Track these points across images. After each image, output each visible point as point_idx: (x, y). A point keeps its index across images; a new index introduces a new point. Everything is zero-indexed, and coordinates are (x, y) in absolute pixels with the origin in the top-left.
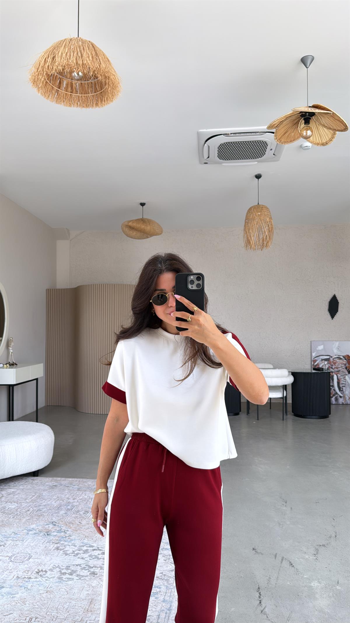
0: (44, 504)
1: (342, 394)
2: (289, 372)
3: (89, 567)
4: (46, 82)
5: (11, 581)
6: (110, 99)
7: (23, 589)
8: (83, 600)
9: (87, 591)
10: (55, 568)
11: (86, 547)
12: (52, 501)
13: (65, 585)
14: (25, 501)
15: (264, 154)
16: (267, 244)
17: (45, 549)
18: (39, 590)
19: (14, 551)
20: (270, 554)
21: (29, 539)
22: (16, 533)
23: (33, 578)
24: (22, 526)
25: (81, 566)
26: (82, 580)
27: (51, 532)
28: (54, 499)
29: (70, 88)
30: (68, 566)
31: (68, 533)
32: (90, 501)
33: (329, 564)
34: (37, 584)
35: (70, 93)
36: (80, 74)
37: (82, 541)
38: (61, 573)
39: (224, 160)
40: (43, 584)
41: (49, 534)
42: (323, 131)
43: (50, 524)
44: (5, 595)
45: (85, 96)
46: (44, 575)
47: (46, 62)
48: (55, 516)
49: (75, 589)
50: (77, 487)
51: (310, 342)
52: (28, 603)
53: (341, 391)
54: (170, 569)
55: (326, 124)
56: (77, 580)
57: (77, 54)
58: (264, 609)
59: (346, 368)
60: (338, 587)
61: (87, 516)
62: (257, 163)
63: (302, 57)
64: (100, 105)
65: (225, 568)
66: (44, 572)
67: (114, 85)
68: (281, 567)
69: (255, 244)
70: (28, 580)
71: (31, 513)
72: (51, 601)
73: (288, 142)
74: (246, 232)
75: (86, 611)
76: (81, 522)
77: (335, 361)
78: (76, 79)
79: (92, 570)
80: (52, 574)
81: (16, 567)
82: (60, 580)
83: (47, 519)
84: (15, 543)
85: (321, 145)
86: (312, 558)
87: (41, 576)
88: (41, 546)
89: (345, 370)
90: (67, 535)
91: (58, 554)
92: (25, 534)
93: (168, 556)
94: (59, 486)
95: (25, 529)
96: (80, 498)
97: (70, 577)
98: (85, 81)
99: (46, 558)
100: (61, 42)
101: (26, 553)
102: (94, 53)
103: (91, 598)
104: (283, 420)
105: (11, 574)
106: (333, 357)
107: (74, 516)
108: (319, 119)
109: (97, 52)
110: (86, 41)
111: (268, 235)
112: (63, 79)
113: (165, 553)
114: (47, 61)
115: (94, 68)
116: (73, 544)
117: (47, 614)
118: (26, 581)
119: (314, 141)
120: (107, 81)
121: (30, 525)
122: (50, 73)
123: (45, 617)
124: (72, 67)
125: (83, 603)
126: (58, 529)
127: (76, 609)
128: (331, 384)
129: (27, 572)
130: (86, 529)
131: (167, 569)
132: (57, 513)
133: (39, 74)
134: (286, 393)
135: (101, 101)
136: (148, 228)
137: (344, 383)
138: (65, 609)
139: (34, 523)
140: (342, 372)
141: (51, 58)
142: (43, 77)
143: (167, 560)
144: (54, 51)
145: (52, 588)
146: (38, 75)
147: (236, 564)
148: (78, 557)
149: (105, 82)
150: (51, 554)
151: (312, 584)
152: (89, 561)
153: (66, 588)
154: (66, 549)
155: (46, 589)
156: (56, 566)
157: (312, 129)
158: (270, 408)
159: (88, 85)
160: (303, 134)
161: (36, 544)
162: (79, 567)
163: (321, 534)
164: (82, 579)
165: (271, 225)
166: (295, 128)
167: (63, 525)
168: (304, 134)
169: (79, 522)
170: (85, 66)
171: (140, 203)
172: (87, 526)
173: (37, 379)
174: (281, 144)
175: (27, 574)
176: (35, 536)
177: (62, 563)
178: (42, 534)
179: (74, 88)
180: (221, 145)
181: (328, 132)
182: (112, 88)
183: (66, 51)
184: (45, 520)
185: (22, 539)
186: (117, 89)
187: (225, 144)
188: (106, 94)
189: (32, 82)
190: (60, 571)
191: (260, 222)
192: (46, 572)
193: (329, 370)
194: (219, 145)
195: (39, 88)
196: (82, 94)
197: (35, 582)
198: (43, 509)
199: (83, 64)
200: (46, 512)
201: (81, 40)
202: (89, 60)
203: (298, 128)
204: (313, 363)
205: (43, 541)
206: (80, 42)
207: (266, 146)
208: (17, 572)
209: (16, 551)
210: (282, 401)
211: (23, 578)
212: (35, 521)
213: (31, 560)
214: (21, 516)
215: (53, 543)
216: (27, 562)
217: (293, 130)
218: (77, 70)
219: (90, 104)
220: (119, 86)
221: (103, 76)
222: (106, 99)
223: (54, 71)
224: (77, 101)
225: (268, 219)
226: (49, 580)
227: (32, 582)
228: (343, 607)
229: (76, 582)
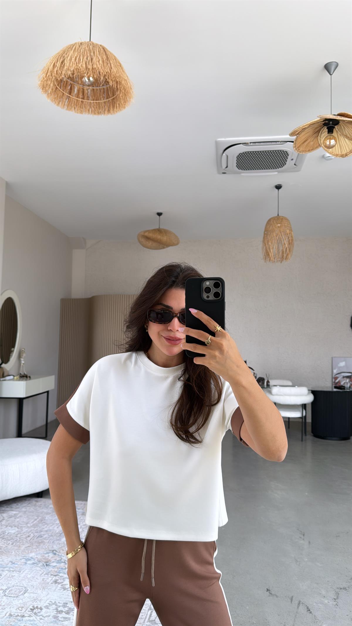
0: (46, 529)
2: (309, 390)
4: (56, 88)
5: (3, 620)
6: (122, 106)
12: (54, 527)
14: (26, 525)
15: (284, 164)
16: (286, 257)
17: (43, 582)
19: (9, 583)
20: (286, 596)
21: (26, 569)
22: (13, 562)
23: (26, 616)
24: (21, 554)
27: (50, 562)
28: (56, 524)
29: (81, 94)
33: (350, 611)
34: (30, 624)
35: (81, 100)
36: (91, 79)
38: (57, 611)
39: (244, 170)
40: (36, 624)
41: (48, 564)
43: (50, 553)
45: (96, 103)
46: (39, 613)
48: (56, 544)
51: (331, 359)
57: (87, 58)
62: (276, 173)
63: (326, 63)
64: (112, 113)
65: (235, 612)
66: (39, 610)
67: (126, 91)
68: (297, 612)
69: (274, 256)
70: (21, 619)
71: (32, 540)
73: (306, 151)
74: (265, 244)
78: (87, 85)
80: (48, 612)
81: (10, 602)
82: (55, 620)
83: (48, 547)
84: (11, 574)
85: (341, 156)
86: (332, 603)
87: (35, 614)
88: (39, 578)
91: (56, 589)
92: (23, 563)
95: (22, 558)
97: (67, 617)
98: (98, 87)
99: (42, 593)
100: (70, 46)
101: (22, 587)
102: (105, 57)
104: (302, 441)
105: (4, 611)
109: (108, 56)
110: (97, 45)
111: (288, 247)
112: (74, 84)
114: (56, 66)
115: (104, 73)
118: (19, 619)
120: (119, 86)
121: (30, 553)
122: (59, 78)
124: (81, 72)
126: (58, 559)
129: (20, 609)
132: (58, 540)
133: (47, 79)
134: (306, 412)
135: (113, 107)
136: (164, 238)
139: (34, 551)
141: (60, 63)
142: (51, 82)
144: (64, 55)
146: (47, 81)
147: (248, 608)
149: (117, 87)
150: (48, 588)
154: (65, 583)
157: (336, 139)
159: (100, 91)
161: (33, 576)
163: (342, 574)
165: (292, 237)
166: (315, 137)
168: (327, 144)
170: (95, 70)
171: (157, 212)
173: (48, 392)
175: (21, 611)
176: (33, 567)
177: (59, 599)
178: (41, 564)
179: (86, 95)
180: (239, 154)
181: (350, 143)
182: (124, 94)
183: (75, 56)
184: (45, 548)
185: (20, 569)
186: (129, 95)
187: (244, 154)
188: (118, 100)
189: (42, 88)
190: (57, 609)
191: (280, 234)
192: (41, 609)
193: (351, 389)
194: (238, 154)
195: (48, 95)
196: (93, 100)
197: (28, 622)
198: (44, 535)
199: (93, 68)
200: (47, 538)
201: (92, 44)
202: (100, 65)
203: (319, 137)
204: (334, 380)
205: (41, 573)
206: (91, 46)
207: (287, 155)
208: (10, 608)
209: (12, 583)
210: (301, 420)
211: (16, 616)
212: (35, 549)
213: (26, 595)
214: (20, 543)
215: (52, 575)
216: (21, 597)
217: (312, 139)
218: (87, 74)
219: (102, 110)
220: (131, 92)
221: (114, 81)
222: (118, 105)
223: (63, 76)
224: (89, 107)
225: (289, 231)
226: (44, 620)
227: (25, 621)
229: (72, 623)
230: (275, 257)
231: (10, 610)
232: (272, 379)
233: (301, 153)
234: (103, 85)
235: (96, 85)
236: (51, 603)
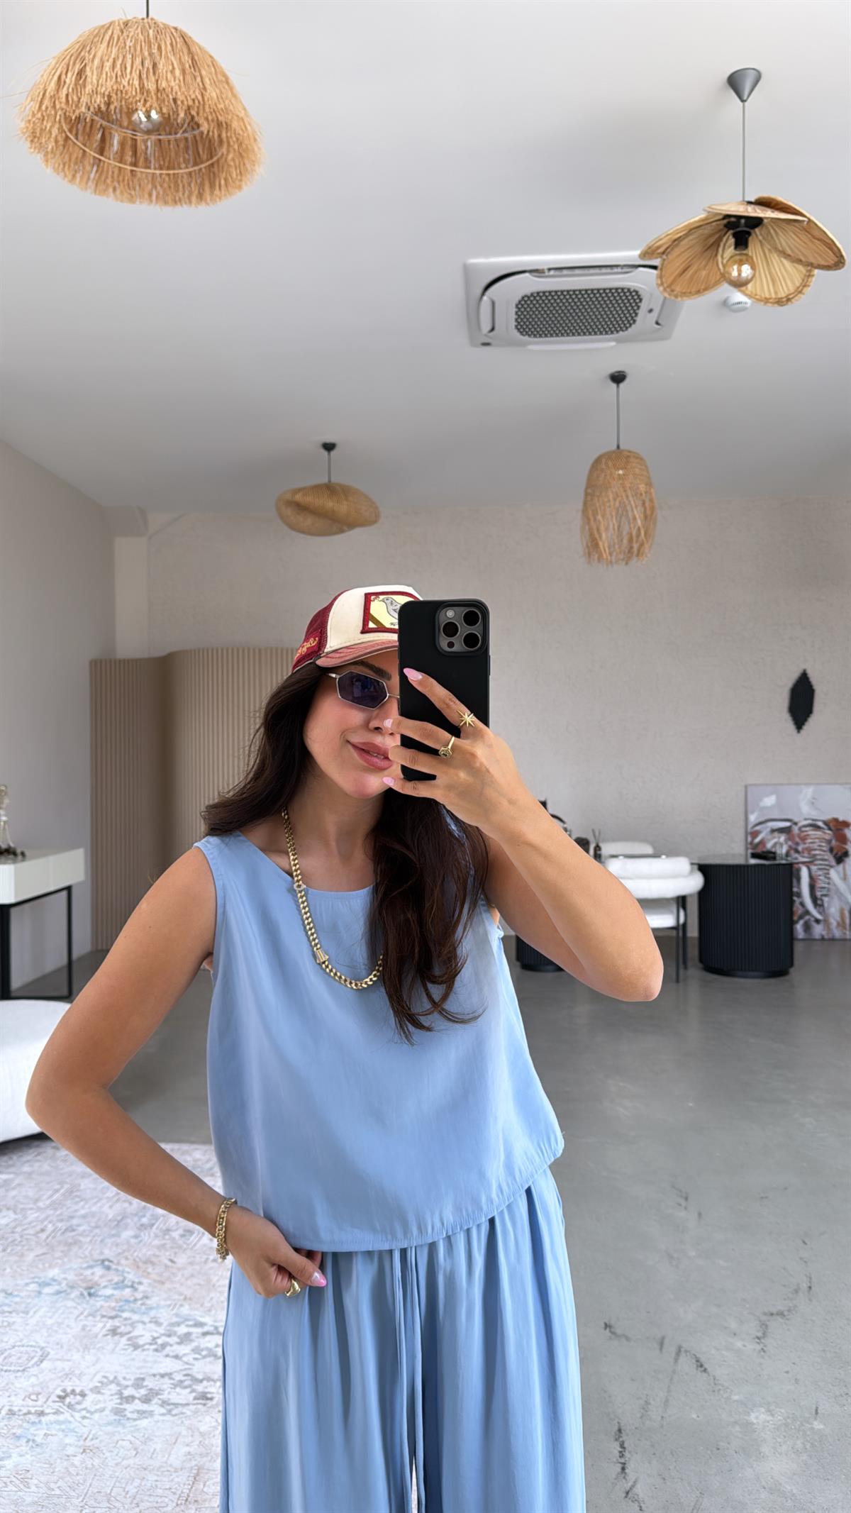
0: (83, 1212)
1: (820, 913)
2: (692, 864)
3: (192, 1380)
4: (67, 138)
6: (234, 182)
7: (24, 1444)
8: (175, 1472)
9: (187, 1445)
10: (106, 1383)
11: (187, 1326)
13: (132, 1432)
14: (35, 1204)
15: (631, 322)
16: (639, 551)
17: (83, 1334)
18: (65, 1447)
19: (2, 1341)
20: (648, 1338)
21: (42, 1307)
22: (9, 1292)
23: (49, 1413)
24: (26, 1272)
25: (173, 1376)
26: (176, 1415)
27: (98, 1288)
28: (108, 1198)
29: (130, 153)
30: (138, 1379)
31: (140, 1290)
33: (794, 1363)
34: (59, 1430)
35: (129, 168)
36: (154, 115)
37: (175, 1310)
38: (121, 1398)
39: (532, 336)
40: (74, 1428)
41: (94, 1293)
42: (782, 268)
43: (96, 1266)
45: (169, 175)
46: (78, 1403)
47: (62, 83)
48: (110, 1245)
49: (156, 1439)
51: (743, 789)
52: (36, 1482)
53: (818, 907)
55: (788, 249)
56: (163, 1415)
57: (143, 62)
58: (633, 1486)
59: (831, 850)
60: (817, 1425)
61: (189, 1242)
62: (613, 344)
63: (733, 71)
64: (208, 199)
66: (79, 1398)
67: (244, 146)
68: (674, 1372)
69: (609, 548)
70: (37, 1421)
71: (50, 1238)
72: (95, 1475)
73: (690, 293)
74: (589, 520)
75: (183, 1502)
76: (175, 1260)
77: (805, 833)
78: (143, 131)
79: (200, 1388)
80: (99, 1401)
81: (7, 1384)
82: (117, 1418)
83: (90, 1253)
84: (5, 1319)
86: (752, 1347)
87: (70, 1406)
88: (73, 1325)
89: (829, 854)
90: (139, 1293)
91: (116, 1347)
92: (33, 1294)
95: (31, 1281)
97: (145, 1409)
98: (170, 134)
99: (84, 1358)
100: (99, 31)
101: (35, 1347)
102: (187, 60)
103: (196, 1465)
104: (677, 981)
106: (800, 824)
107: (156, 1242)
108: (772, 237)
109: (196, 58)
110: (166, 27)
111: (643, 527)
112: (112, 128)
114: (65, 82)
115: (187, 100)
116: (154, 1320)
118: (31, 1421)
119: (756, 290)
120: (225, 135)
121: (47, 1269)
122: (73, 113)
124: (129, 98)
125: (176, 1479)
126: (116, 1279)
127: (157, 1496)
128: (795, 890)
129: (34, 1397)
132: (113, 1236)
133: (43, 117)
134: (686, 916)
135: (212, 186)
136: (342, 508)
137: (826, 886)
138: (130, 1497)
139: (57, 1263)
140: (821, 860)
141: (73, 74)
142: (53, 124)
144: (83, 54)
145: (97, 1438)
146: (43, 120)
148: (165, 1354)
149: (220, 136)
150: (97, 1347)
151: (753, 1418)
152: (193, 1365)
153: (132, 1439)
154: (135, 1333)
155: (82, 1442)
156: (108, 1379)
157: (753, 261)
159: (178, 146)
160: (731, 274)
161: (60, 1320)
162: (166, 1380)
163: (774, 1283)
164: (174, 1412)
165: (651, 500)
166: (711, 257)
167: (130, 1268)
168: (733, 275)
169: (170, 1260)
170: (164, 95)
171: (322, 442)
172: (189, 1270)
173: (69, 889)
174: (673, 298)
175: (34, 1402)
176: (57, 1300)
177: (123, 1371)
178: (75, 1293)
179: (141, 154)
180: (523, 298)
181: (794, 270)
182: (237, 154)
183: (113, 56)
184: (83, 1256)
185: (26, 1308)
186: (250, 156)
187: (535, 297)
188: (223, 168)
189: (29, 139)
190: (120, 1393)
191: (624, 494)
192: (83, 1395)
193: (789, 859)
194: (520, 298)
195: (46, 155)
196: (161, 168)
197: (54, 1425)
198: (79, 1225)
199: (158, 90)
200: (87, 1233)
201: (153, 26)
202: (177, 81)
203: (719, 257)
204: (749, 839)
205: (77, 1312)
206: (151, 32)
207: (638, 301)
208: (9, 1397)
209: (9, 1339)
210: (674, 933)
211: (25, 1414)
212: (59, 1258)
213: (45, 1364)
214: (23, 1246)
215: (103, 1316)
216: (34, 1370)
217: (704, 263)
218: (144, 105)
219: (183, 194)
220: (256, 149)
221: (213, 121)
222: (223, 182)
223: (83, 109)
224: (150, 186)
225: (643, 486)
226: (90, 1419)
227: (47, 1424)
228: (830, 1477)
229: (158, 1421)
230: (612, 549)
231: (9, 1401)
232: (607, 840)
233: (677, 298)
234: (185, 131)
235: (165, 131)
236: (105, 1380)
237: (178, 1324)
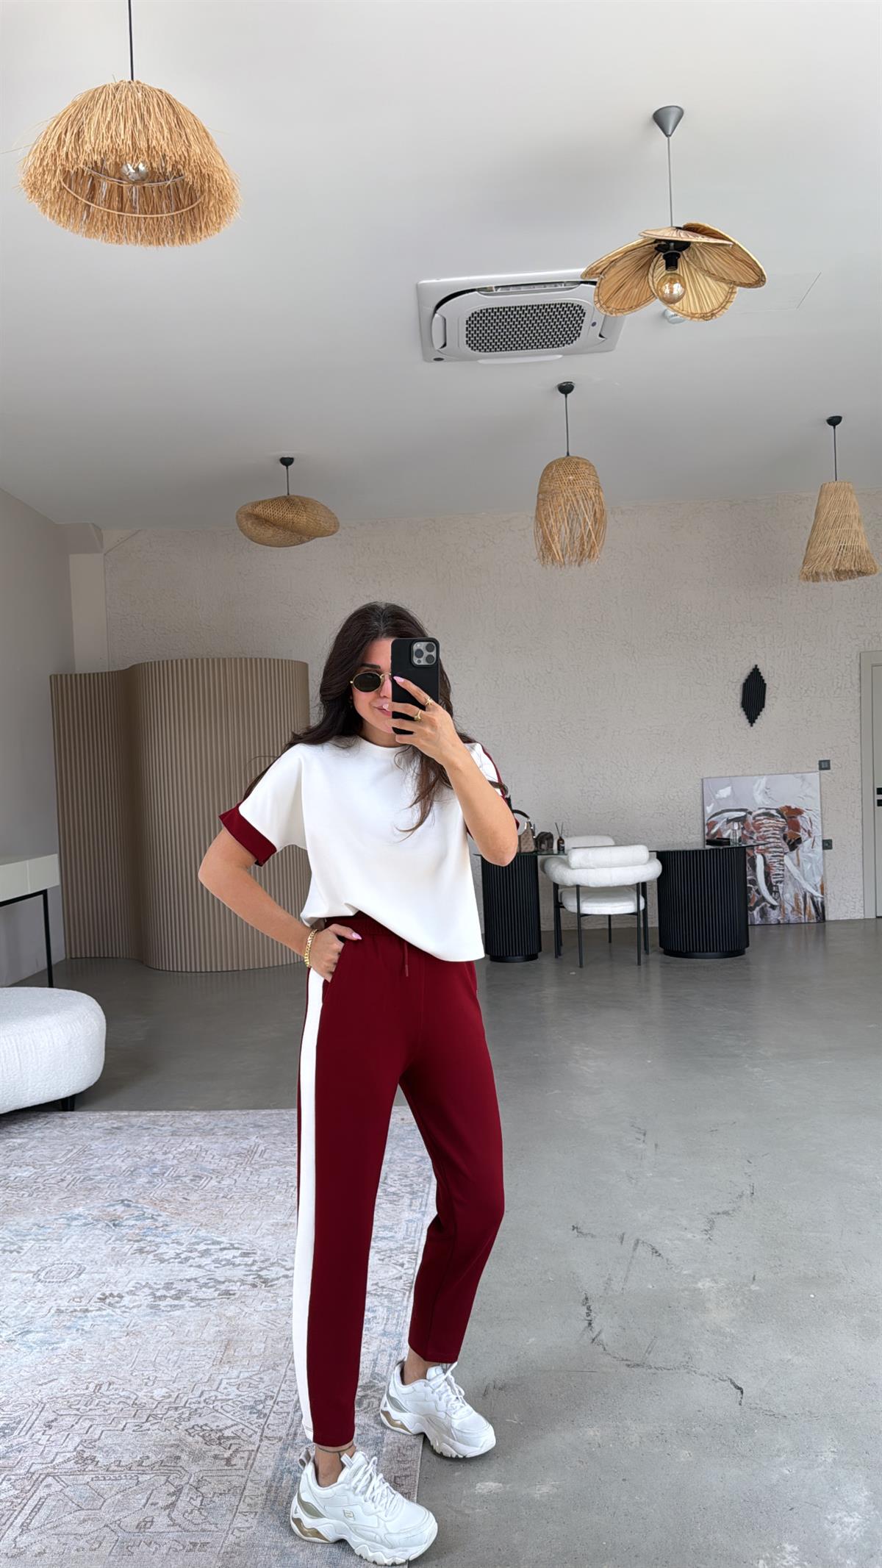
0: (98, 1165)
1: (776, 900)
2: (650, 852)
3: (215, 1282)
4: (62, 189)
5: (45, 1319)
6: (213, 224)
7: (75, 1332)
8: (209, 1343)
9: (217, 1326)
10: (140, 1288)
11: (205, 1244)
12: (116, 1160)
13: (167, 1319)
14: (51, 1161)
15: (576, 335)
16: (590, 552)
17: (114, 1253)
18: (110, 1332)
19: (42, 1261)
20: (610, 1235)
21: (72, 1235)
22: (41, 1225)
23: (93, 1311)
24: (53, 1210)
25: (198, 1280)
26: (204, 1307)
27: (120, 1220)
28: (119, 1154)
29: (117, 200)
30: (167, 1283)
31: (160, 1220)
32: (203, 1155)
33: (736, 1247)
34: (104, 1321)
35: (117, 213)
36: (142, 169)
37: (193, 1233)
38: (155, 1297)
39: (482, 350)
40: (116, 1320)
41: (118, 1224)
42: (707, 285)
43: (117, 1204)
44: (35, 1346)
45: (153, 218)
46: (117, 1302)
47: (62, 143)
48: (127, 1189)
49: (189, 1323)
50: (170, 1128)
51: (700, 782)
52: (89, 1357)
53: (773, 894)
54: (394, 1276)
55: (712, 269)
56: (193, 1307)
57: (135, 122)
58: (598, 1335)
59: (785, 838)
60: (754, 1287)
62: (560, 356)
63: (656, 110)
64: (190, 241)
66: (117, 1299)
67: (223, 193)
68: (633, 1257)
69: (562, 551)
70: (83, 1316)
71: (71, 1186)
72: (140, 1350)
73: (624, 309)
74: (542, 524)
75: (218, 1363)
76: (188, 1198)
77: (760, 822)
78: (130, 180)
79: (223, 1287)
80: (135, 1301)
81: (52, 1291)
82: (153, 1311)
83: (109, 1195)
84: (42, 1245)
85: (701, 317)
86: (699, 1237)
87: (110, 1304)
88: (104, 1247)
89: (783, 842)
90: (159, 1223)
91: (143, 1261)
92: (63, 1226)
93: (389, 1252)
94: (126, 1127)
95: (60, 1216)
96: (180, 1150)
97: (176, 1304)
98: (153, 182)
99: (117, 1270)
100: (93, 96)
101: (72, 1264)
102: (172, 119)
103: (226, 1339)
104: (639, 963)
105: (43, 1305)
106: (754, 814)
107: (169, 1186)
108: (698, 258)
109: (180, 117)
110: (152, 90)
111: (594, 529)
112: (101, 178)
113: (380, 1246)
114: (65, 141)
115: (175, 156)
116: (176, 1241)
117: (134, 1374)
118: (78, 1316)
119: (685, 307)
120: (207, 185)
121: (73, 1208)
122: (72, 169)
123: (130, 1381)
124: (123, 154)
125: (210, 1349)
126: (137, 1213)
127: (195, 1361)
128: (750, 877)
129: (78, 1300)
130: (201, 1211)
131: (388, 1276)
132: (129, 1182)
133: (44, 171)
134: (646, 903)
135: (193, 229)
136: (302, 520)
137: (781, 872)
138: (172, 1362)
139: (81, 1203)
140: (775, 847)
141: (72, 135)
142: (54, 177)
143: (387, 1260)
144: (80, 116)
145: (137, 1325)
146: (43, 174)
147: (536, 1258)
148: (188, 1264)
149: (201, 186)
150: (128, 1262)
151: (700, 1285)
152: (215, 1272)
153: (168, 1324)
154: (160, 1251)
155: (125, 1329)
156: (141, 1285)
157: (683, 280)
158: (610, 941)
159: (160, 192)
160: (662, 292)
161: (90, 1244)
162: (192, 1283)
163: (721, 1191)
164: (202, 1305)
165: (601, 504)
166: (642, 277)
167: (148, 1205)
168: (666, 293)
169: (184, 1198)
170: (154, 153)
171: (280, 457)
172: (202, 1205)
173: (44, 893)
174: (611, 314)
175: (78, 1303)
176: (85, 1230)
177: (154, 1278)
178: (101, 1225)
179: (127, 200)
180: (473, 315)
181: (718, 287)
182: (217, 200)
183: (107, 119)
184: (103, 1198)
185: (58, 1236)
186: (229, 202)
187: (484, 314)
188: (203, 212)
189: (29, 190)
190: (153, 1294)
191: (573, 498)
192: (120, 1296)
193: (743, 843)
194: (470, 315)
195: (44, 203)
196: (145, 213)
197: (98, 1318)
199: (148, 147)
200: (104, 1181)
201: (139, 88)
202: (166, 140)
203: (650, 277)
204: (706, 829)
205: (105, 1238)
206: (138, 94)
207: (581, 315)
208: (55, 1300)
209: (48, 1259)
210: (636, 920)
211: (72, 1312)
212: (83, 1200)
213: (83, 1276)
214: (47, 1192)
215: (129, 1240)
216: (75, 1281)
217: (636, 282)
218: (134, 159)
219: (166, 236)
220: (234, 196)
221: (197, 173)
222: (203, 225)
223: (81, 165)
224: (135, 229)
225: (593, 489)
226: (130, 1312)
227: (92, 1318)
228: (763, 1321)
229: (190, 1311)
230: (564, 552)
231: (57, 1304)
232: (568, 834)
233: (614, 315)
234: (167, 179)
235: (149, 180)
236: (139, 1286)
237: (198, 1244)
